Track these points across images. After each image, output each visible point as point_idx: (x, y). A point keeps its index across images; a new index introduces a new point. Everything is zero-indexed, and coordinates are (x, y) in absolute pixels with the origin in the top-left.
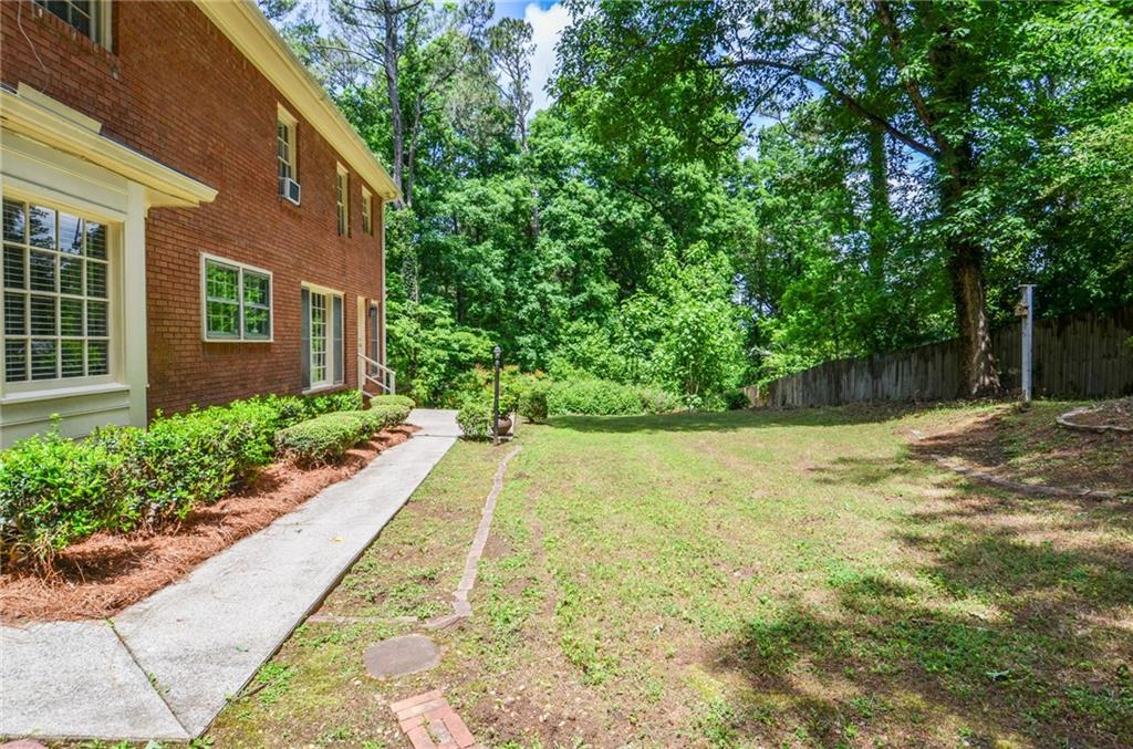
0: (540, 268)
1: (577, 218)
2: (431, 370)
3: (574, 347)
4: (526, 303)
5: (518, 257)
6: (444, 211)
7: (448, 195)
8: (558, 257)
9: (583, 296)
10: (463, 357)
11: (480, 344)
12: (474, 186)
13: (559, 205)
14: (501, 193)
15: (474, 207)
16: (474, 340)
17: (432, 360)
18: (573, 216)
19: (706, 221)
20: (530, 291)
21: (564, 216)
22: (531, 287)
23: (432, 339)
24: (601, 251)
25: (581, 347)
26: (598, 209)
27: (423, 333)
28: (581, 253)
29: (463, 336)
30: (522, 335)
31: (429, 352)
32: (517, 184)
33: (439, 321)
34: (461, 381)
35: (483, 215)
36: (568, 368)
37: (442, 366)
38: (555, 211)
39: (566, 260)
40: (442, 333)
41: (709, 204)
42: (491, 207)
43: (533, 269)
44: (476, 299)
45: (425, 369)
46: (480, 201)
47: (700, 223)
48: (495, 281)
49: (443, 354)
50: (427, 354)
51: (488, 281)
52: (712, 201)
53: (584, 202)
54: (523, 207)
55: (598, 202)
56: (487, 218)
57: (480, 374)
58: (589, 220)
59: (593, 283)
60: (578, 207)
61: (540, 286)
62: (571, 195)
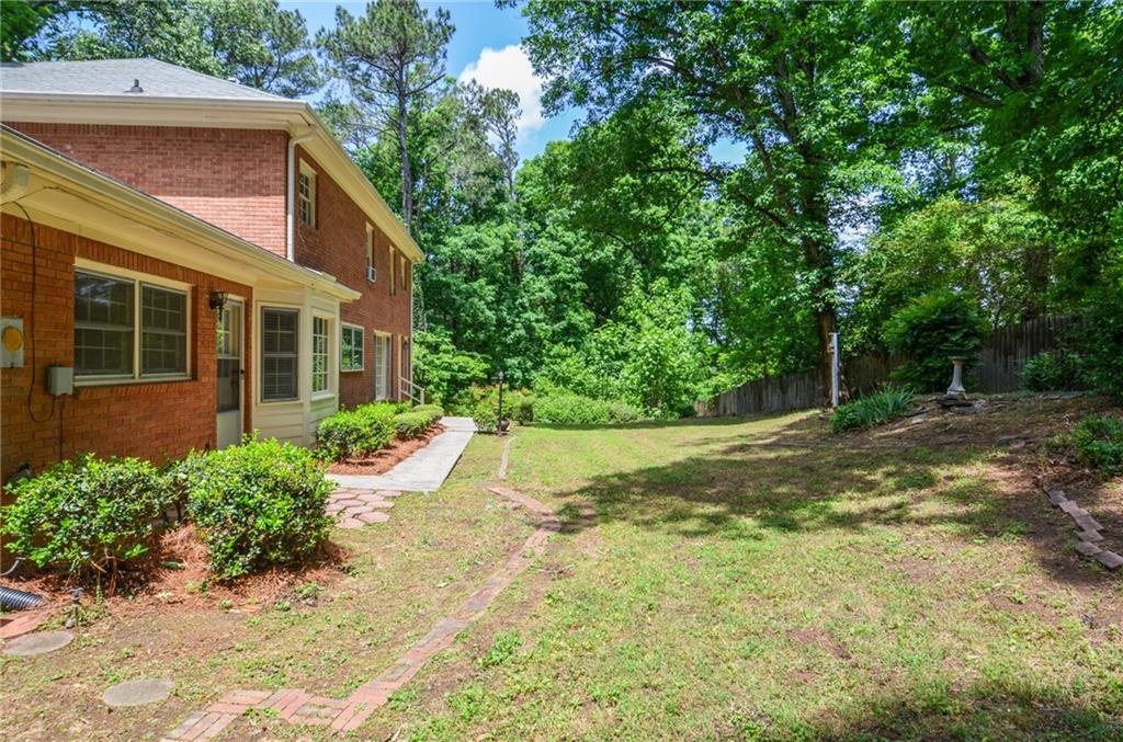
0: (525, 300)
1: (558, 257)
2: (437, 387)
3: (555, 367)
4: (513, 329)
5: (506, 290)
6: (444, 253)
7: (447, 240)
8: (541, 290)
9: (563, 324)
10: (461, 376)
11: (476, 365)
12: (469, 231)
13: (543, 246)
14: (492, 237)
15: (470, 250)
16: (472, 363)
17: (437, 380)
18: (553, 255)
19: (670, 258)
20: (517, 320)
21: (547, 256)
22: (518, 316)
23: (438, 362)
24: (578, 285)
25: (562, 368)
26: (575, 248)
27: (430, 357)
28: (560, 286)
29: (462, 360)
30: (510, 357)
31: (435, 373)
32: (505, 229)
33: (444, 347)
34: (460, 397)
35: (478, 257)
36: (549, 386)
37: (445, 384)
38: (538, 250)
39: (548, 293)
40: (446, 358)
41: (672, 244)
42: (485, 250)
43: (520, 300)
44: (470, 326)
45: (431, 387)
46: (475, 245)
47: (664, 260)
48: (488, 313)
49: (447, 375)
50: (434, 375)
51: (482, 312)
52: (675, 241)
53: (564, 243)
54: (511, 248)
55: (575, 243)
56: (481, 259)
57: (476, 391)
58: (568, 259)
59: (571, 313)
60: (558, 248)
61: (525, 315)
62: (552, 237)
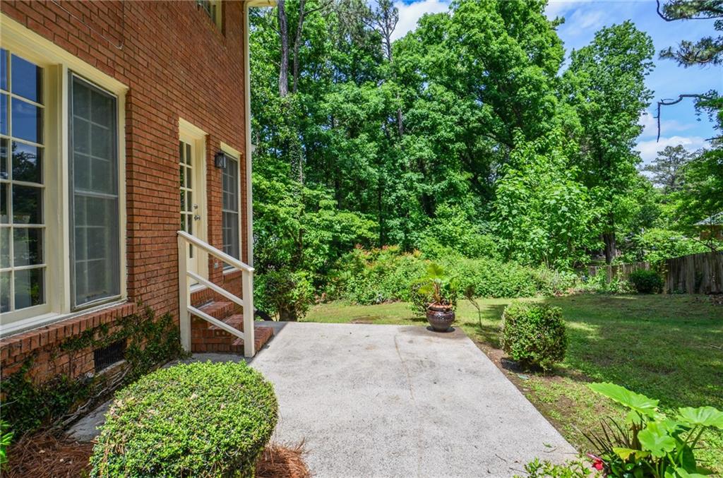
0: (406, 160)
1: (437, 116)
2: (316, 251)
3: (441, 228)
4: (394, 191)
5: (386, 152)
6: (325, 109)
7: (327, 97)
8: (421, 149)
9: (444, 184)
10: (344, 237)
11: (363, 224)
12: (350, 89)
13: (421, 107)
14: (374, 96)
15: (350, 105)
16: (358, 221)
17: (317, 242)
18: (433, 114)
19: (545, 118)
20: (397, 181)
21: (425, 117)
22: (399, 177)
23: (317, 221)
24: (457, 145)
25: (446, 227)
26: (453, 110)
27: (308, 216)
28: (441, 147)
29: (346, 217)
30: (391, 219)
31: (313, 233)
32: (386, 87)
33: (323, 203)
34: (344, 260)
35: (359, 112)
36: (438, 248)
37: (326, 247)
38: (417, 112)
39: (427, 153)
40: (327, 215)
41: (547, 104)
42: (364, 105)
43: (400, 161)
44: (351, 189)
45: (310, 250)
46: (357, 100)
47: (540, 120)
48: (371, 170)
49: (327, 235)
50: (312, 236)
51: (365, 170)
52: (548, 101)
53: (443, 102)
54: (392, 106)
55: (454, 104)
56: (363, 115)
57: (360, 253)
58: (448, 117)
59: (451, 172)
60: (438, 107)
61: (407, 175)
62: (429, 99)
